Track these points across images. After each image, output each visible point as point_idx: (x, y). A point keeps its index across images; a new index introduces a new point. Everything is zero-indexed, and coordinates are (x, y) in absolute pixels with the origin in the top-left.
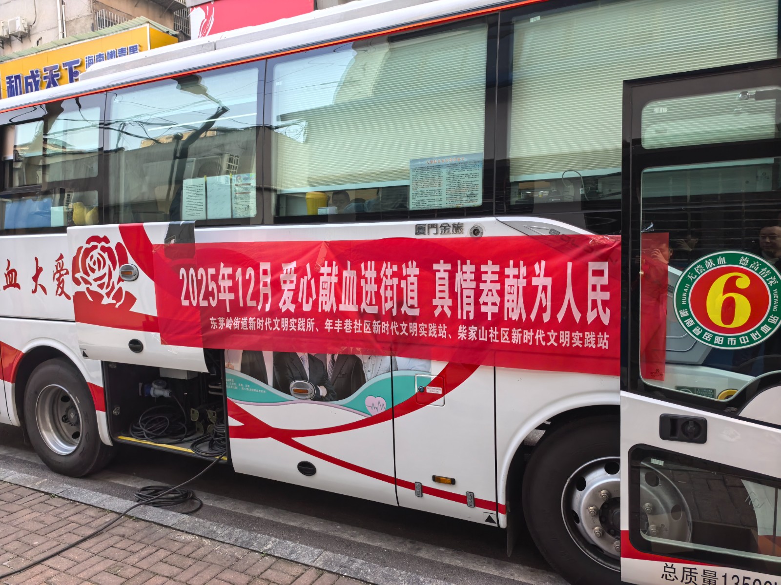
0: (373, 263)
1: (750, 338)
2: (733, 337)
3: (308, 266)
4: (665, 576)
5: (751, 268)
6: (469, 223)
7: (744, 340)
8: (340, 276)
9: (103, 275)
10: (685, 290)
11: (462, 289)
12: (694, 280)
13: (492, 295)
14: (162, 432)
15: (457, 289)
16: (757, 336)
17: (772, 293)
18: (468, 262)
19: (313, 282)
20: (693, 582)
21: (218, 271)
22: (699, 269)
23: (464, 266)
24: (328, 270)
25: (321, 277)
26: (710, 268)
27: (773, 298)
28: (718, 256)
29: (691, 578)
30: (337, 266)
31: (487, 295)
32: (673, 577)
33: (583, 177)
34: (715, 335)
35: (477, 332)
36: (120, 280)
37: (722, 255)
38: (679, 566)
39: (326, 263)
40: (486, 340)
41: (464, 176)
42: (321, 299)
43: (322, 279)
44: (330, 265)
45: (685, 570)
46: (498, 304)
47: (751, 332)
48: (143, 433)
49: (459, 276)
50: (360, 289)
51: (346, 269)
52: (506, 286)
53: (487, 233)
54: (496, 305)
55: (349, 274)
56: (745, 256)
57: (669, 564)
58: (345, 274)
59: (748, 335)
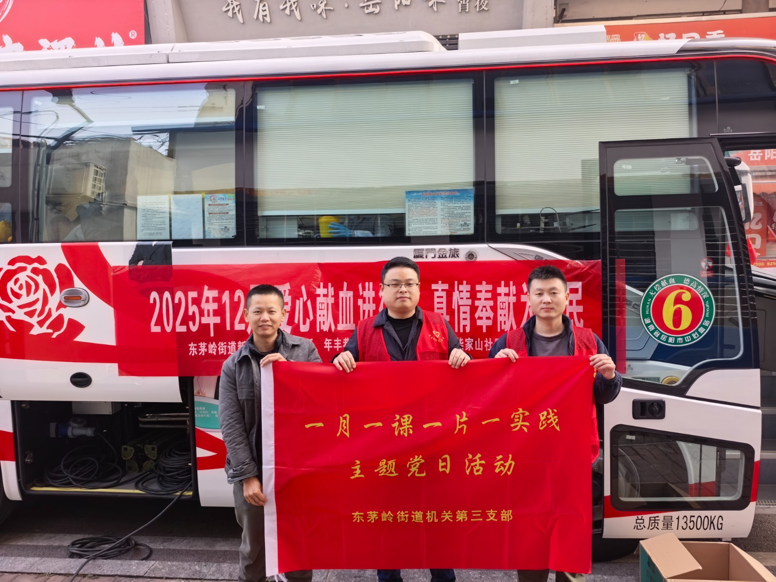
0: (371, 284)
1: (692, 337)
2: (681, 337)
3: (303, 288)
4: (636, 527)
5: (691, 286)
6: (464, 249)
7: (688, 339)
8: (336, 296)
9: (33, 302)
10: (648, 303)
11: (459, 306)
12: (654, 296)
13: (487, 311)
14: (93, 476)
15: (455, 306)
16: (696, 336)
17: (705, 303)
18: (465, 282)
19: (309, 303)
20: (656, 527)
21: (201, 295)
22: (657, 287)
23: (460, 286)
24: (324, 291)
25: (318, 298)
26: (664, 287)
27: (706, 308)
28: (669, 278)
29: (655, 525)
30: (333, 288)
31: (482, 311)
32: (642, 526)
33: (558, 213)
34: (669, 336)
35: (474, 343)
36: (60, 306)
37: (672, 277)
38: (646, 517)
39: (322, 284)
40: (481, 349)
41: (458, 208)
42: (318, 319)
43: (319, 300)
44: (326, 286)
45: (651, 519)
46: (492, 318)
47: (692, 333)
48: (68, 479)
49: (456, 295)
50: (356, 308)
51: (342, 290)
52: (498, 303)
53: (480, 258)
54: (491, 319)
55: (346, 294)
56: (687, 277)
57: (640, 517)
58: (342, 294)
59: (690, 335)
